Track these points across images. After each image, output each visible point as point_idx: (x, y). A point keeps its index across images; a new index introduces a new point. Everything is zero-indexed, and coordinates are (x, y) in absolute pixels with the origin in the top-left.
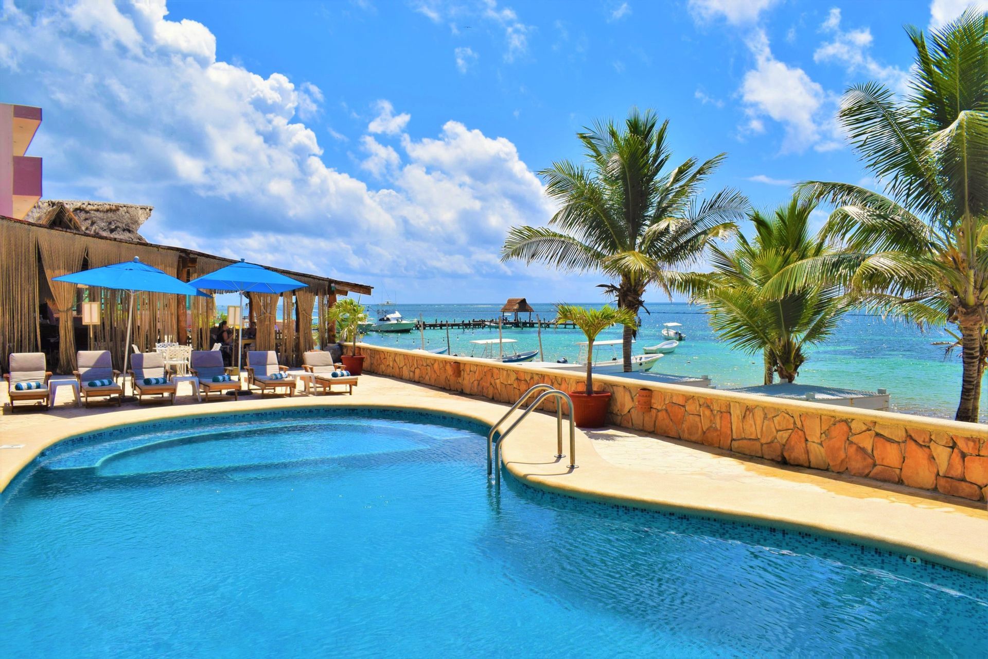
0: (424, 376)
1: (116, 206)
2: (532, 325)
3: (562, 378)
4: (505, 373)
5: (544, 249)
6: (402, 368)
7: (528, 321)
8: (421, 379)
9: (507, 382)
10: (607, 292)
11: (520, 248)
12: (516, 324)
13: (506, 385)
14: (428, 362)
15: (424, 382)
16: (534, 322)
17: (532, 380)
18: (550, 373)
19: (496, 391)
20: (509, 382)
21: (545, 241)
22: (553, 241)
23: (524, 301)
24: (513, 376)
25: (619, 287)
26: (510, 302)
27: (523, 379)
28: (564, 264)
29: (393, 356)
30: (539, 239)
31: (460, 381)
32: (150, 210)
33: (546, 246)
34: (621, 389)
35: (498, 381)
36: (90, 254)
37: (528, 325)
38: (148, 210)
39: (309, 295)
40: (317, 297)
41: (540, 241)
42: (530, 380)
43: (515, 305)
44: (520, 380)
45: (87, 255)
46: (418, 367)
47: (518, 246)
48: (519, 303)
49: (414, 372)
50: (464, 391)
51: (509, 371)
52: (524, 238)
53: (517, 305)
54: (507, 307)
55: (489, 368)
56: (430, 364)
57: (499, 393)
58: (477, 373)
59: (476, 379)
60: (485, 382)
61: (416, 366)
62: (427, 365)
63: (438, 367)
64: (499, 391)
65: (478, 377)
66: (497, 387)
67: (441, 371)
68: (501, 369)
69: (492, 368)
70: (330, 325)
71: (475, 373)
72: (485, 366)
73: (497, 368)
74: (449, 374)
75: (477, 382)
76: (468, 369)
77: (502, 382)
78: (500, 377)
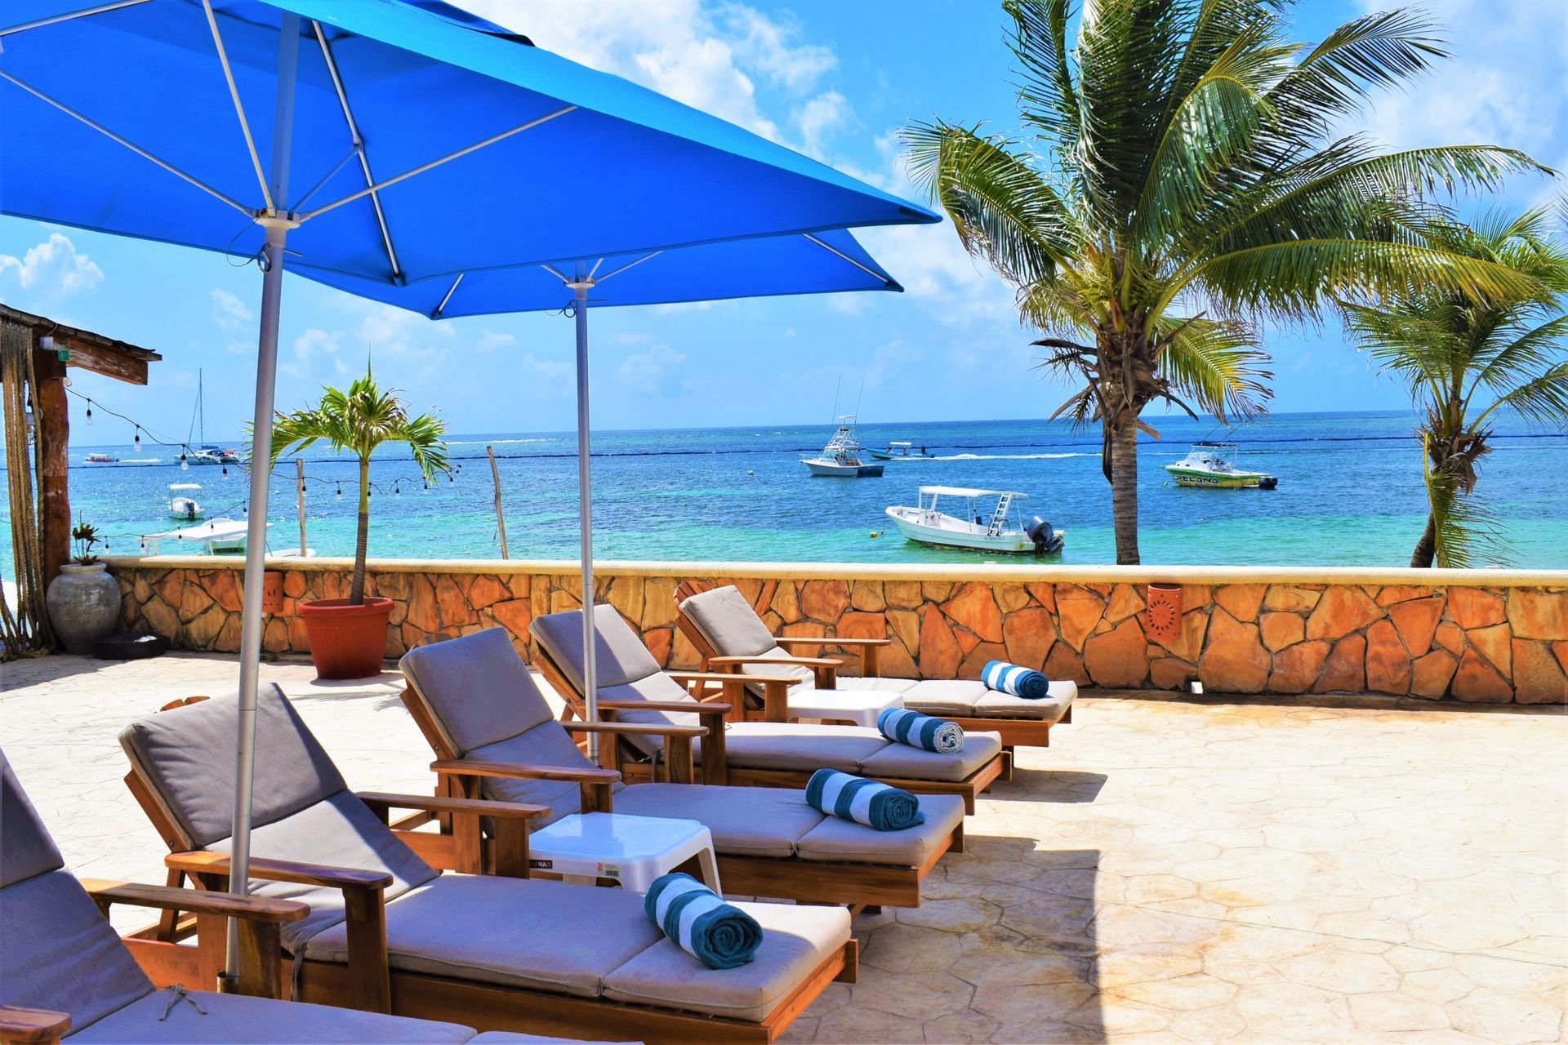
4: (1548, 602)
14: (899, 593)
31: (1180, 651)
35: (1490, 636)
55: (1423, 592)
56: (918, 602)
57: (1499, 673)
58: (1322, 616)
59: (1318, 635)
60: (1382, 643)
61: (792, 614)
62: (889, 607)
63: (985, 608)
64: (1505, 667)
65: (1327, 627)
66: (1482, 655)
67: (1016, 621)
68: (1512, 592)
69: (1443, 592)
70: (51, 494)
71: (1306, 615)
72: (1382, 588)
73: (1484, 589)
74: (1080, 632)
75: (1324, 648)
76: (1247, 607)
77: (1526, 634)
78: (1512, 618)
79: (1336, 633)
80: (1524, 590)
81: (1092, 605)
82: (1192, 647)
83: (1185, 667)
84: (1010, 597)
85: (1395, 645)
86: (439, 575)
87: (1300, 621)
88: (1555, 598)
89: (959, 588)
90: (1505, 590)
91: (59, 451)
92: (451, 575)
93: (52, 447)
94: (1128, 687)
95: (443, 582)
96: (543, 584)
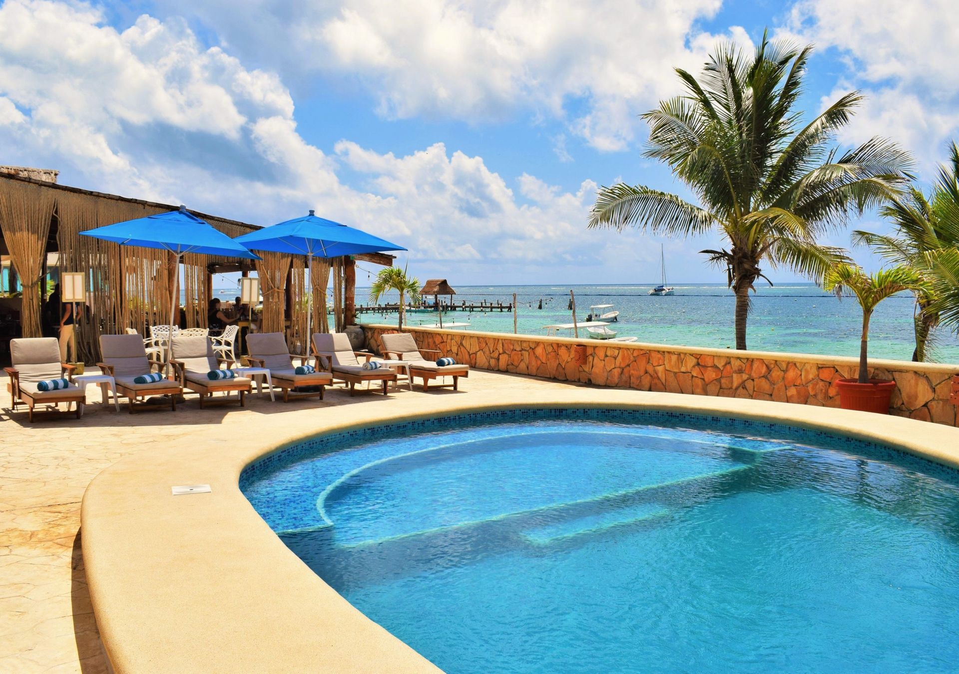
0: (516, 363)
1: (15, 170)
2: (453, 308)
3: (789, 363)
4: (674, 358)
5: (638, 208)
6: (475, 353)
7: (449, 304)
8: (511, 367)
9: (680, 369)
10: (713, 259)
11: (609, 210)
12: (436, 306)
13: (675, 373)
14: (524, 345)
15: (518, 370)
16: (455, 305)
17: (728, 366)
18: (764, 356)
19: (656, 381)
20: (683, 369)
21: (638, 199)
22: (647, 199)
23: (445, 282)
24: (692, 362)
25: (731, 253)
26: (430, 283)
27: (710, 364)
28: (663, 226)
29: (458, 339)
30: (631, 197)
31: (587, 370)
32: (56, 175)
33: (641, 205)
34: (910, 376)
35: (660, 369)
36: (60, 211)
37: (450, 309)
38: (53, 175)
39: (324, 266)
40: (332, 269)
41: (632, 200)
42: (725, 366)
43: (435, 287)
44: (705, 367)
45: (56, 212)
46: (504, 352)
47: (608, 208)
48: (439, 285)
49: (498, 359)
50: (593, 381)
51: (682, 356)
52: (614, 198)
53: (438, 287)
54: (427, 290)
55: (644, 352)
56: (528, 349)
57: (662, 383)
58: (619, 359)
59: (618, 366)
60: (634, 370)
61: (501, 351)
62: (522, 350)
63: (543, 352)
64: (663, 381)
65: (620, 364)
66: (658, 376)
67: (549, 356)
68: (666, 353)
69: (648, 352)
70: (348, 303)
71: (615, 358)
72: (634, 350)
73: (659, 352)
74: (564, 361)
75: (619, 370)
76: (601, 354)
77: (669, 369)
78: (665, 363)
79: (623, 366)
80: (669, 352)
81: (566, 351)
82: (589, 368)
83: (588, 375)
84: (548, 348)
85: (637, 371)
86: (429, 333)
87: (614, 360)
88: (676, 356)
89: (537, 343)
90: (664, 352)
91: (350, 289)
92: (431, 334)
93: (348, 287)
94: (575, 381)
95: (429, 336)
96: (450, 337)
